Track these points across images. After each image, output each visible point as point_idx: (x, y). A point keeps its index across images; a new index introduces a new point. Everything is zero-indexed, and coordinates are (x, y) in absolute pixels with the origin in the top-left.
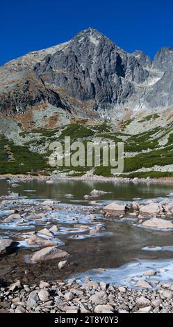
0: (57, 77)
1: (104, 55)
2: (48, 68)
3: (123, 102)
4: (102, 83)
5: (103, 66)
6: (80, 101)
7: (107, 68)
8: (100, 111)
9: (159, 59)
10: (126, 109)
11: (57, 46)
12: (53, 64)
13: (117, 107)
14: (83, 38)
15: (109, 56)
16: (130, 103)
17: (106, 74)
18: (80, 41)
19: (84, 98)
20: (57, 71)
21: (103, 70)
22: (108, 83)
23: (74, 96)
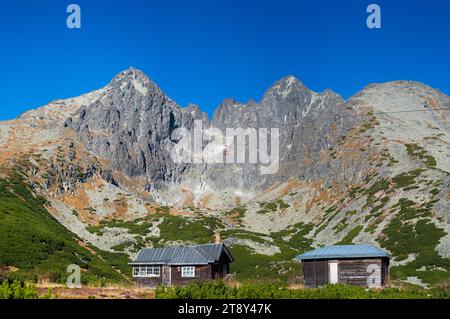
0: (95, 140)
1: (155, 110)
2: (83, 126)
3: (180, 180)
4: (153, 151)
5: (153, 126)
6: (127, 177)
7: (158, 130)
8: (153, 193)
9: (221, 117)
10: (184, 191)
11: (89, 95)
12: (89, 120)
13: (173, 187)
14: (125, 84)
15: (161, 111)
16: (189, 181)
17: (158, 139)
18: (121, 87)
19: (133, 172)
20: (96, 131)
21: (154, 133)
22: (160, 152)
23: (119, 169)
